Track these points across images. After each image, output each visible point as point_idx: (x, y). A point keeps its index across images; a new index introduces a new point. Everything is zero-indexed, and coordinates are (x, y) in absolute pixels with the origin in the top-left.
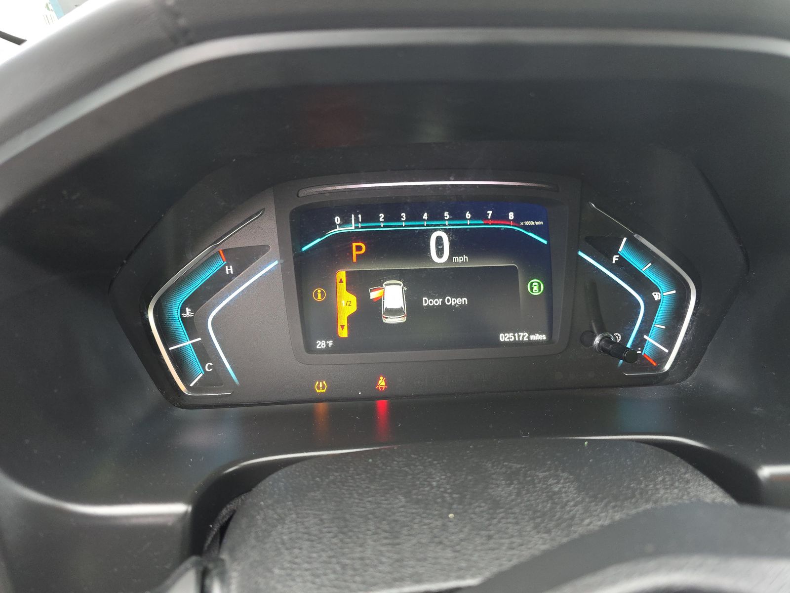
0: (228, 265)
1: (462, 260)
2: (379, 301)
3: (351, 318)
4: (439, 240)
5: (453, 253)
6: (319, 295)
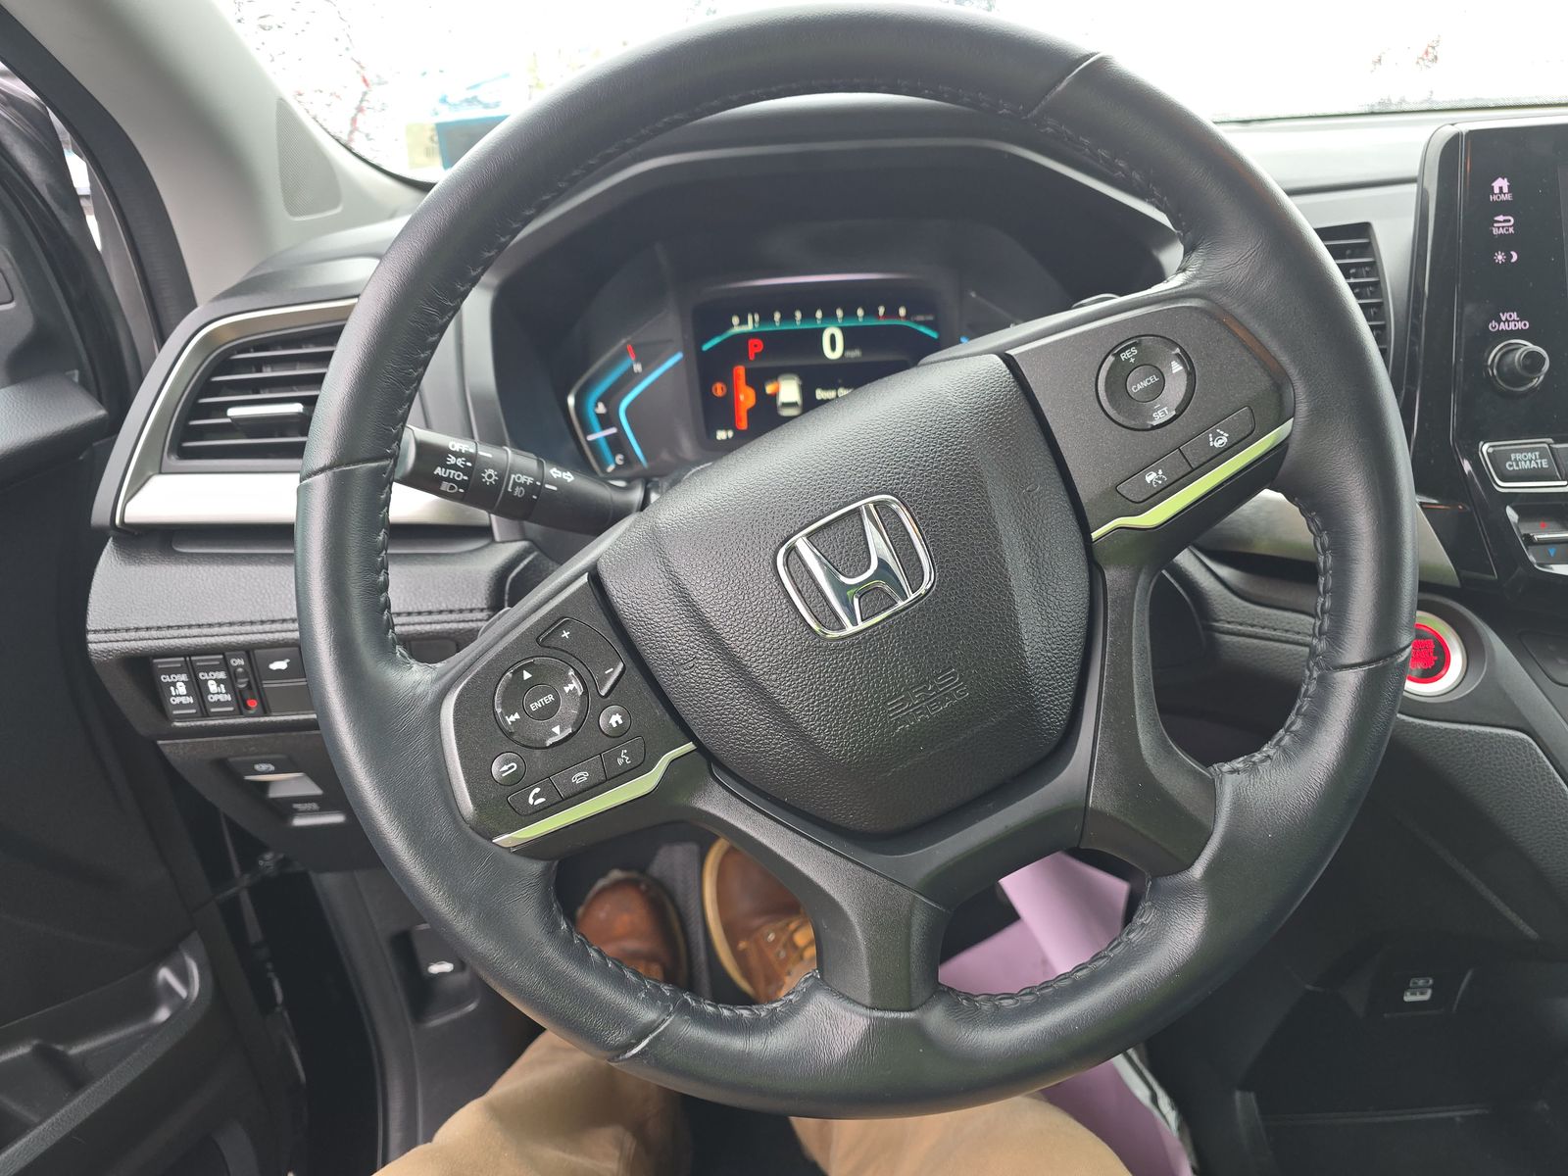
0: (637, 361)
1: (856, 354)
2: (775, 396)
3: (750, 412)
4: (833, 338)
5: (846, 347)
6: (719, 389)
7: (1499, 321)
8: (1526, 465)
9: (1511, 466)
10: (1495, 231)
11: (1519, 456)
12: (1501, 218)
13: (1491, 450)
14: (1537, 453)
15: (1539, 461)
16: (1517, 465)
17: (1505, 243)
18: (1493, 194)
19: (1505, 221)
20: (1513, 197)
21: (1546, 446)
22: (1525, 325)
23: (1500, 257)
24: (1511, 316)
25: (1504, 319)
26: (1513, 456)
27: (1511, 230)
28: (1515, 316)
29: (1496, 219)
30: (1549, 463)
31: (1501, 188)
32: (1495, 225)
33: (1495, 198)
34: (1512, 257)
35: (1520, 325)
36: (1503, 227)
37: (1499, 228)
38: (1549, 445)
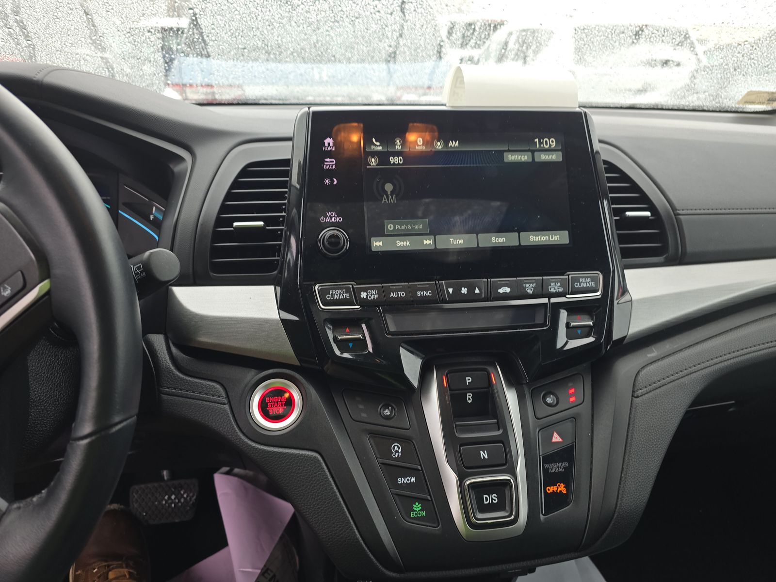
7: (326, 217)
8: (337, 297)
9: (328, 297)
10: (325, 167)
11: (334, 292)
12: (328, 160)
13: (320, 288)
14: (344, 290)
15: (344, 295)
16: (332, 297)
17: (330, 173)
18: (324, 146)
19: (331, 162)
20: (336, 148)
21: (351, 286)
22: (340, 219)
23: (327, 181)
24: (332, 214)
25: (328, 216)
26: (331, 292)
27: (334, 167)
28: (334, 214)
29: (326, 160)
30: (351, 295)
31: (329, 144)
32: (325, 163)
33: (326, 148)
34: (334, 181)
35: (337, 219)
36: (329, 165)
37: (327, 165)
38: (352, 285)
